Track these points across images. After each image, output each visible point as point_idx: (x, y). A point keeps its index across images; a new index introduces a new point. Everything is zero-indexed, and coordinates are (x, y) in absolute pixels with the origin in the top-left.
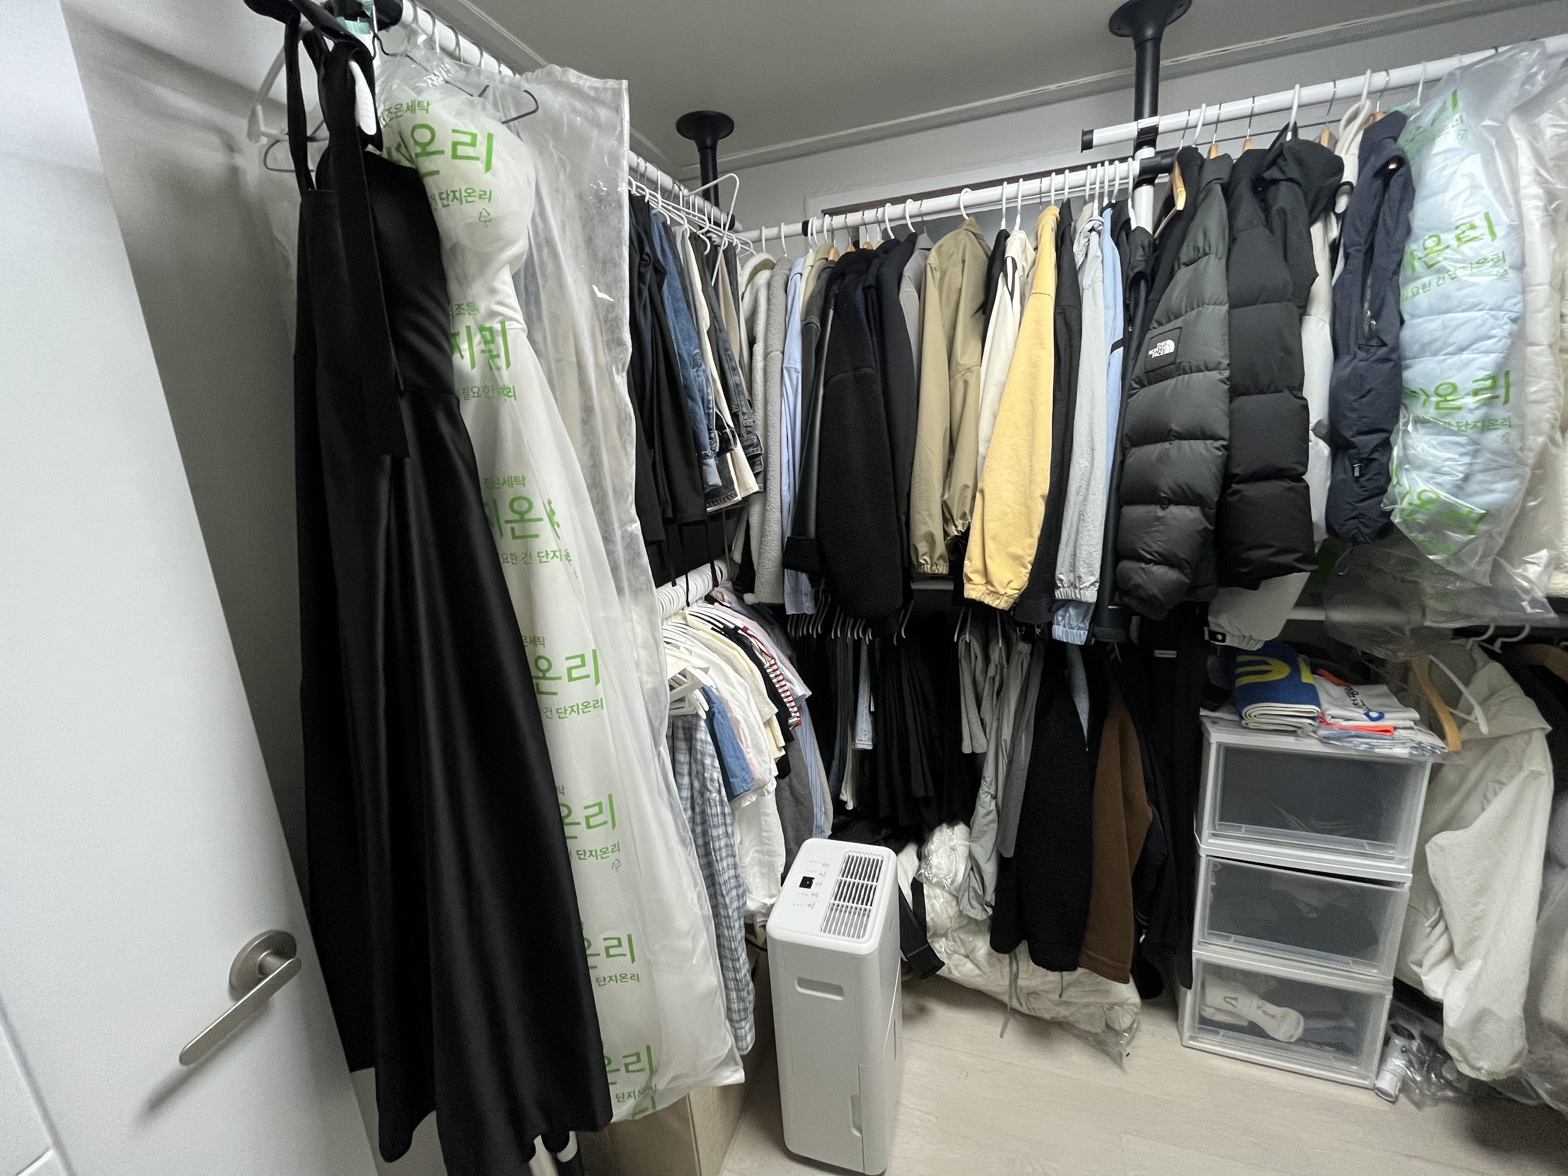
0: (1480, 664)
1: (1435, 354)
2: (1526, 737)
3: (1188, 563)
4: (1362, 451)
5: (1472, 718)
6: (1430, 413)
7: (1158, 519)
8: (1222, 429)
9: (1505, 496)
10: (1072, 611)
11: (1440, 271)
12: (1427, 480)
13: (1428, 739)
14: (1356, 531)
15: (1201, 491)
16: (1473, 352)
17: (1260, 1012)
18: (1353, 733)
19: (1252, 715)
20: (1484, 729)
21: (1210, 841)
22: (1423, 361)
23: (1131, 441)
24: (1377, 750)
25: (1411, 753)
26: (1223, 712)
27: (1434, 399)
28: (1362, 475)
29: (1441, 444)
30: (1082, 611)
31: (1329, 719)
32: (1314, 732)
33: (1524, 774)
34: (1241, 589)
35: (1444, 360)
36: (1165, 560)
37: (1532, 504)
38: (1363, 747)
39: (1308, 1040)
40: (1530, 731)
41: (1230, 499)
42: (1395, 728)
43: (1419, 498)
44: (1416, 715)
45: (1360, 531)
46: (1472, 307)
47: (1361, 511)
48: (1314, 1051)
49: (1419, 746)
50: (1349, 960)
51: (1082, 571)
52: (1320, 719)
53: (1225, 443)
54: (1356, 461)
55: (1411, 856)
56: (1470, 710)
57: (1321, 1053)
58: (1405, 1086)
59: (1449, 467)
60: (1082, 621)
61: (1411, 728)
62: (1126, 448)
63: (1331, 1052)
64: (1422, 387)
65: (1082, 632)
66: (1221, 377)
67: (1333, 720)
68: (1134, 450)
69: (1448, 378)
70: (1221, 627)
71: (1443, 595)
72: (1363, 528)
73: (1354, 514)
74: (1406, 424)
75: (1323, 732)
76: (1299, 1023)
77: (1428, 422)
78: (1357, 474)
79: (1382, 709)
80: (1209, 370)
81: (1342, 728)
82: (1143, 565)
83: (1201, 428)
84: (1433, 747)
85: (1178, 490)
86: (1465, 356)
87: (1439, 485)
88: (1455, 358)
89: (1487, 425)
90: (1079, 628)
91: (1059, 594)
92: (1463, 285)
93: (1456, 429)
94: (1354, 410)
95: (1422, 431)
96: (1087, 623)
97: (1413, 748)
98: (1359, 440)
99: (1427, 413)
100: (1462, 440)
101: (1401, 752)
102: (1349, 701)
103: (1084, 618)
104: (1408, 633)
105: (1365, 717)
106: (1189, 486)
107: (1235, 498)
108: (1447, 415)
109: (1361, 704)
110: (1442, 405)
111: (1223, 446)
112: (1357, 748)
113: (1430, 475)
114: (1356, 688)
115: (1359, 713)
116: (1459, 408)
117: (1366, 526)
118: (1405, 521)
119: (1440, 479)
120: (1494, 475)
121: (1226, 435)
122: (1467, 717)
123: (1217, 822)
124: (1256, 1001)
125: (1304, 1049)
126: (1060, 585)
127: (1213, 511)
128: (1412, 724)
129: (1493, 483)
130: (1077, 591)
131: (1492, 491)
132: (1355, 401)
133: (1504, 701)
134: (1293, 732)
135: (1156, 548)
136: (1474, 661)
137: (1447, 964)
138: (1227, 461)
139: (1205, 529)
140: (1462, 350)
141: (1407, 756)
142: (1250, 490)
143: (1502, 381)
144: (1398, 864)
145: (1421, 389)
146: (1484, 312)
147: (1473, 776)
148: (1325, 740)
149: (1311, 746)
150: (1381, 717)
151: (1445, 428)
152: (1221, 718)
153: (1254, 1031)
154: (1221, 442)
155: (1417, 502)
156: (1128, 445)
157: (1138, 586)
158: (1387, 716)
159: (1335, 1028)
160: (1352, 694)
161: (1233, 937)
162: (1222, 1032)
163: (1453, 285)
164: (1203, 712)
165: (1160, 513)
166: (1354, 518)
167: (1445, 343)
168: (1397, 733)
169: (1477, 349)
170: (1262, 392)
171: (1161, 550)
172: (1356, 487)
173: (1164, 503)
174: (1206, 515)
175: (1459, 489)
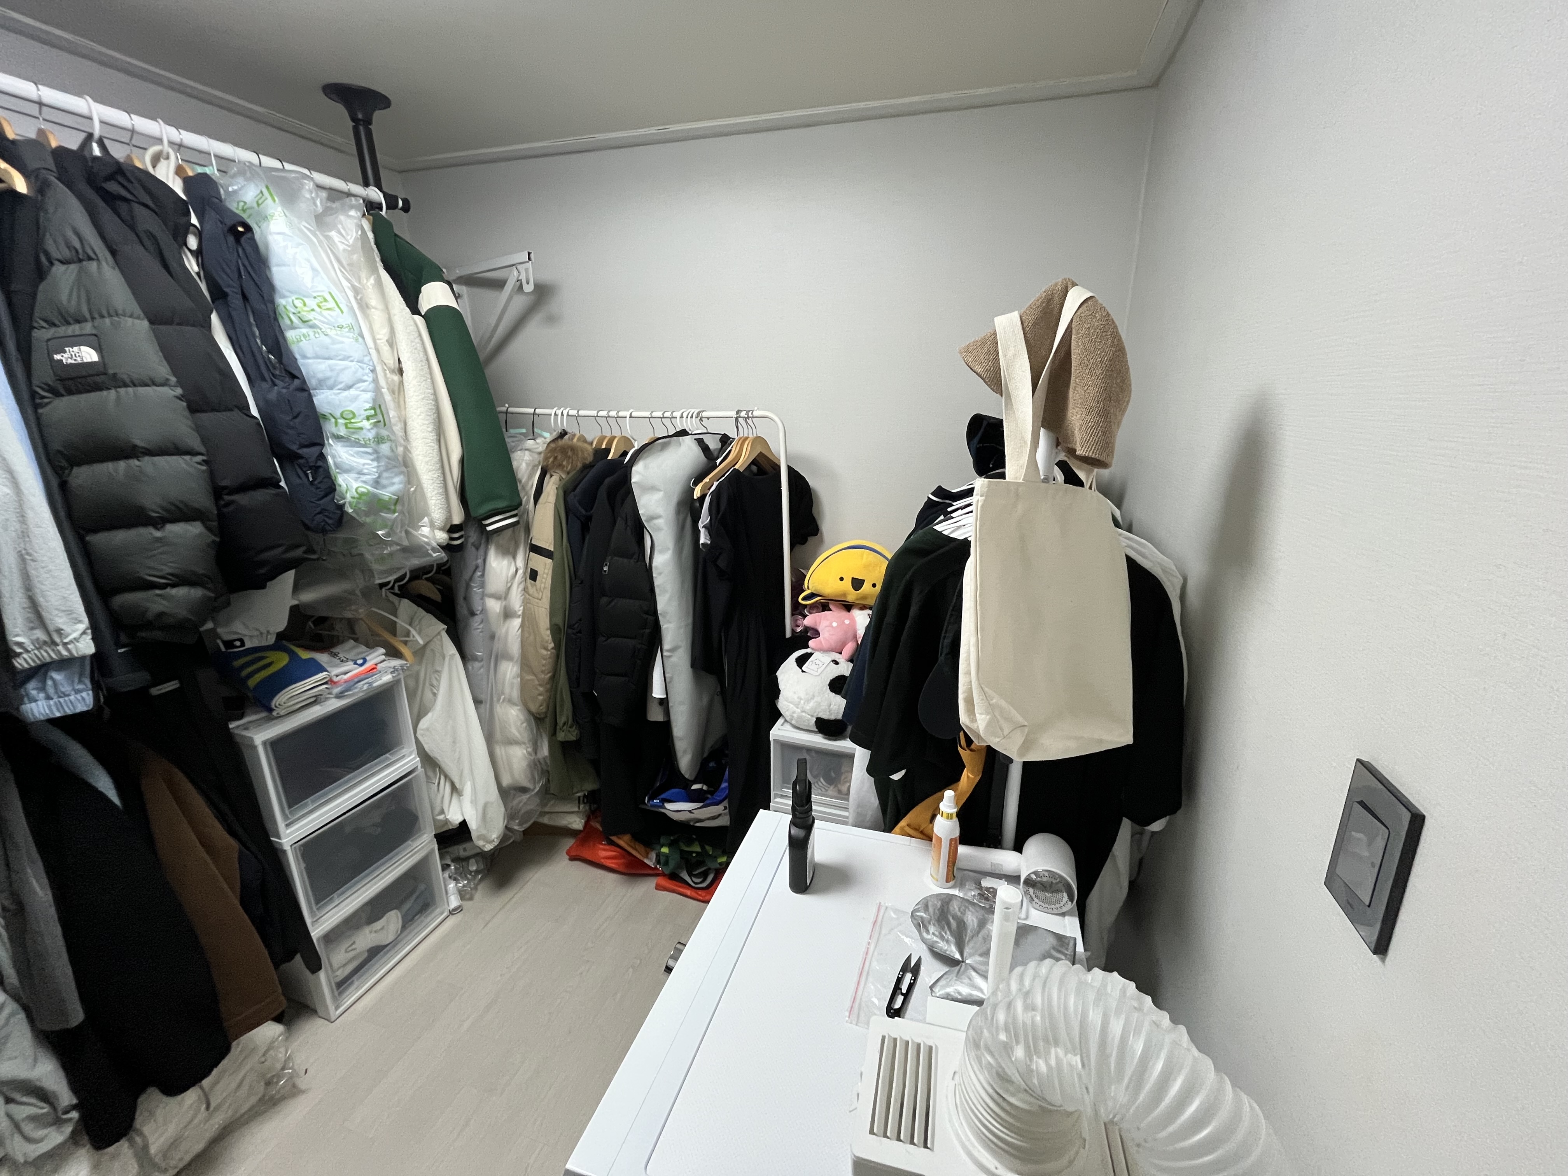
0: (396, 603)
1: (331, 388)
2: (439, 637)
3: (209, 578)
4: (310, 460)
5: (411, 638)
6: (342, 432)
7: (158, 540)
8: (195, 442)
9: (401, 486)
10: (57, 676)
11: (312, 327)
12: (356, 480)
13: (396, 663)
14: (322, 524)
15: (196, 505)
16: (357, 389)
17: (373, 935)
18: (356, 680)
19: (282, 703)
20: (421, 642)
21: (288, 831)
22: (323, 393)
23: (68, 459)
24: (375, 685)
25: (393, 677)
26: (249, 715)
27: (341, 421)
28: (314, 478)
29: (357, 453)
30: (76, 668)
31: (335, 679)
32: (329, 694)
33: (447, 659)
34: (252, 591)
35: (339, 393)
36: (180, 580)
37: (412, 489)
38: (365, 687)
39: (408, 921)
40: (439, 633)
41: (225, 510)
42: (376, 665)
43: (357, 493)
44: (383, 651)
45: (326, 522)
46: (345, 359)
47: (322, 507)
48: (412, 927)
49: (395, 670)
50: (409, 842)
51: (60, 621)
52: (330, 682)
53: (205, 458)
54: (307, 468)
55: (414, 747)
56: (408, 634)
57: (415, 924)
58: (462, 894)
59: (367, 469)
60: (80, 682)
61: (384, 660)
62: (63, 469)
63: (420, 917)
64: (330, 412)
65: (84, 694)
66: (175, 394)
67: (338, 678)
68: (76, 470)
69: (347, 406)
70: (238, 633)
71: (382, 559)
72: (327, 520)
73: (319, 510)
74: (328, 440)
75: (336, 690)
76: (397, 915)
77: (342, 437)
78: (311, 479)
79: (363, 656)
80: (156, 386)
81: (346, 681)
82: (158, 592)
83: (174, 444)
84: (402, 666)
85: (173, 508)
86: (352, 392)
87: (365, 482)
88: (346, 393)
89: (379, 440)
90: (77, 692)
91: (20, 663)
92: (334, 342)
93: (363, 443)
94: (292, 428)
95: (340, 444)
96: (88, 682)
97: (391, 673)
98: (304, 451)
99: (339, 430)
100: (369, 450)
101: (387, 678)
102: (336, 661)
103: (81, 675)
104: (359, 593)
105: (356, 666)
106: (181, 502)
107: (231, 508)
108: (353, 433)
109: (345, 659)
110: (349, 426)
111: (204, 461)
112: (361, 690)
113: (356, 476)
114: (335, 650)
115: (350, 665)
116: (361, 429)
117: (330, 518)
118: (355, 511)
119: (364, 478)
120: (392, 472)
121: (202, 449)
122: (407, 639)
123: (287, 811)
124: (367, 930)
125: (407, 931)
126: (19, 650)
127: (215, 524)
128: (384, 657)
129: (392, 478)
130: (60, 648)
131: (393, 484)
132: (291, 420)
133: (420, 620)
134: (317, 700)
135: (167, 570)
136: (393, 603)
137: (455, 796)
138: (212, 475)
139: (214, 542)
140: (349, 387)
141: (392, 680)
142: (242, 499)
143: (378, 411)
144: (409, 756)
145: (331, 414)
146: (354, 363)
147: (422, 675)
148: (339, 696)
149: (333, 705)
150: (365, 661)
151: (356, 442)
152: (250, 722)
153: (375, 952)
154: (199, 458)
155: (356, 495)
156: (64, 463)
157: (161, 615)
158: (368, 658)
159: (417, 898)
160: (335, 655)
161: (335, 895)
162: (355, 978)
163: (327, 340)
164: (232, 725)
165: (158, 534)
166: (320, 513)
167: (335, 381)
168: (380, 666)
169: (359, 388)
170: (214, 410)
171: (176, 571)
172: (313, 489)
173: (159, 523)
174: (209, 529)
175: (377, 483)
